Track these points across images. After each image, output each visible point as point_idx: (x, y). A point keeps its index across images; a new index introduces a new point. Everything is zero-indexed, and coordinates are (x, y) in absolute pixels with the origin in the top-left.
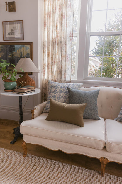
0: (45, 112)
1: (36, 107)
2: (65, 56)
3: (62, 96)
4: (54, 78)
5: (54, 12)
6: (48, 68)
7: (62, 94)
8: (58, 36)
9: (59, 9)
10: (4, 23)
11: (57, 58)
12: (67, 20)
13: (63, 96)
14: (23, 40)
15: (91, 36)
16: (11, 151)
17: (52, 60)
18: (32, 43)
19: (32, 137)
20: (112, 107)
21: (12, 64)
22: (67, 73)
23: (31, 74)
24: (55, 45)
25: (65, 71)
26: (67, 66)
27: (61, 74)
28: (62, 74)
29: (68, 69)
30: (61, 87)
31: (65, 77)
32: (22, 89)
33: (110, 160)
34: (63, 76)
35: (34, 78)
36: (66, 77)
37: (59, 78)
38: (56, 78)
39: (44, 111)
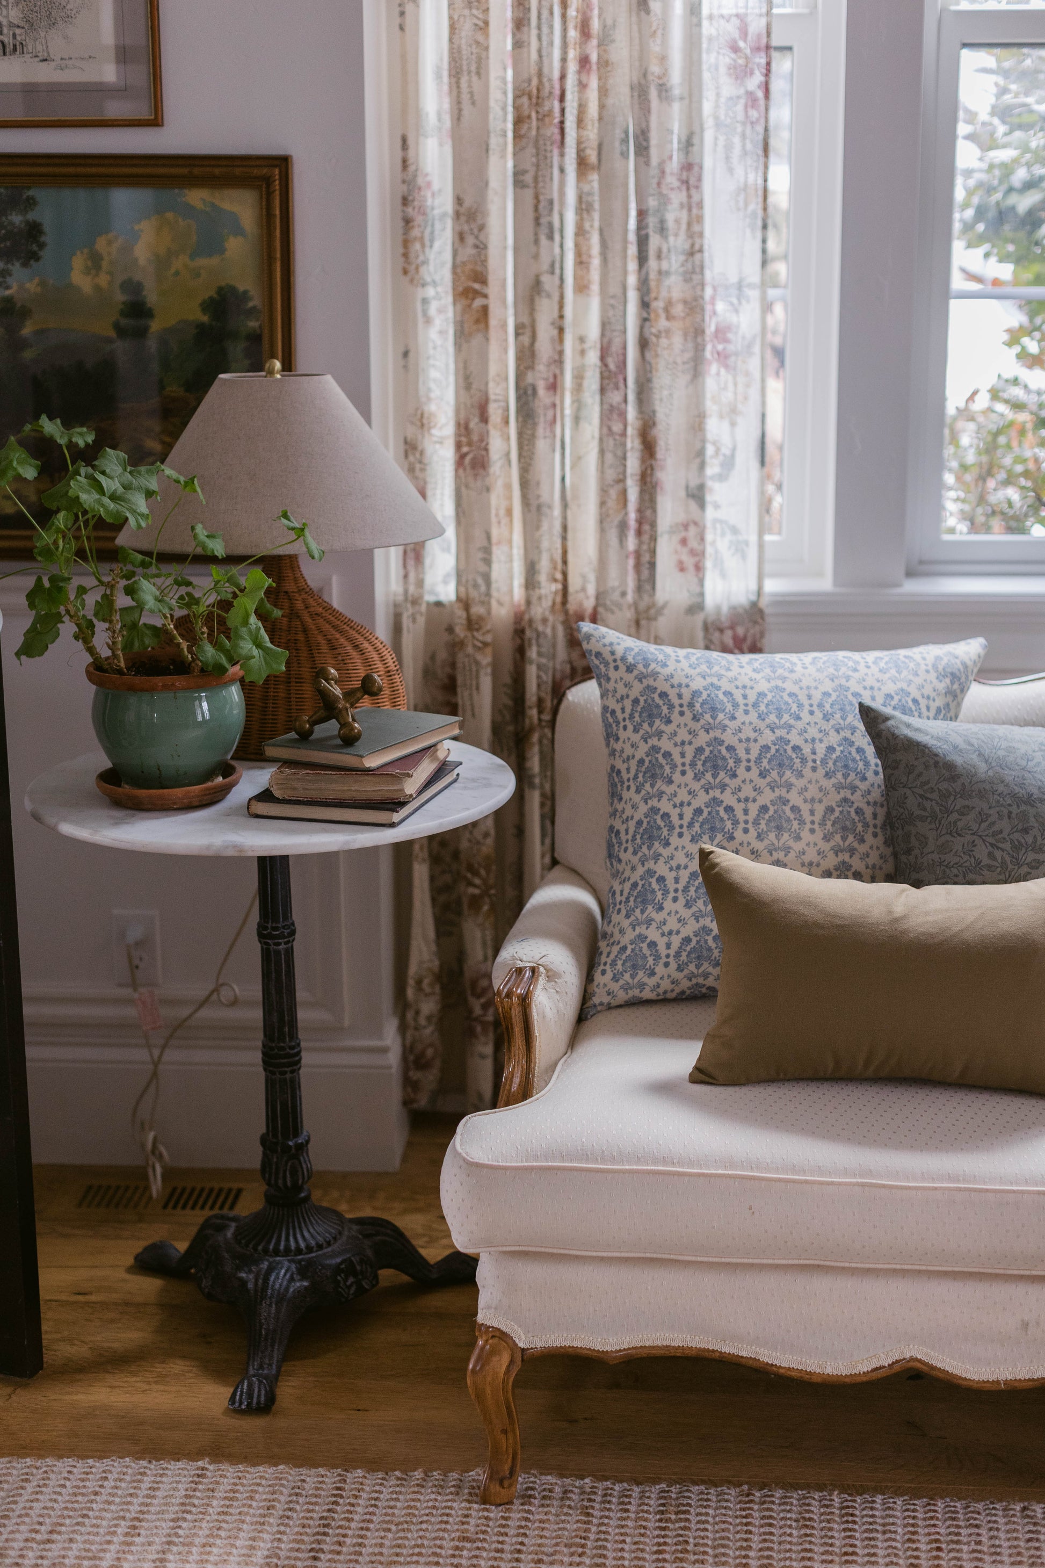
0: (622, 997)
2: (695, 306)
3: (805, 809)
7: (799, 783)
8: (584, 61)
11: (593, 331)
13: (820, 809)
14: (155, 121)
15: (965, 45)
17: (526, 358)
18: (283, 163)
22: (710, 513)
24: (556, 176)
25: (697, 495)
26: (715, 427)
28: (661, 526)
29: (729, 463)
31: (692, 562)
32: (372, 762)
34: (668, 555)
36: (709, 564)
37: (622, 578)
38: (574, 583)
39: (600, 997)
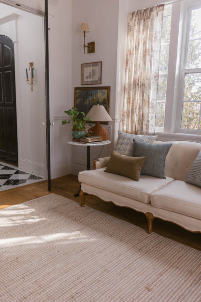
1: (99, 159)
2: (149, 101)
4: (134, 130)
5: (137, 48)
6: (128, 116)
8: (141, 77)
9: (144, 44)
10: (84, 65)
12: (151, 57)
14: (101, 84)
16: (71, 201)
17: (133, 106)
18: (109, 87)
19: (88, 186)
20: (187, 167)
21: (82, 113)
22: (150, 123)
23: (106, 123)
24: (137, 88)
25: (148, 121)
26: (151, 114)
27: (142, 124)
28: (144, 124)
29: (152, 118)
30: (129, 139)
31: (147, 128)
32: (87, 139)
33: (155, 215)
34: (144, 127)
35: (110, 128)
36: (149, 128)
37: (139, 129)
38: (136, 130)
